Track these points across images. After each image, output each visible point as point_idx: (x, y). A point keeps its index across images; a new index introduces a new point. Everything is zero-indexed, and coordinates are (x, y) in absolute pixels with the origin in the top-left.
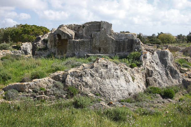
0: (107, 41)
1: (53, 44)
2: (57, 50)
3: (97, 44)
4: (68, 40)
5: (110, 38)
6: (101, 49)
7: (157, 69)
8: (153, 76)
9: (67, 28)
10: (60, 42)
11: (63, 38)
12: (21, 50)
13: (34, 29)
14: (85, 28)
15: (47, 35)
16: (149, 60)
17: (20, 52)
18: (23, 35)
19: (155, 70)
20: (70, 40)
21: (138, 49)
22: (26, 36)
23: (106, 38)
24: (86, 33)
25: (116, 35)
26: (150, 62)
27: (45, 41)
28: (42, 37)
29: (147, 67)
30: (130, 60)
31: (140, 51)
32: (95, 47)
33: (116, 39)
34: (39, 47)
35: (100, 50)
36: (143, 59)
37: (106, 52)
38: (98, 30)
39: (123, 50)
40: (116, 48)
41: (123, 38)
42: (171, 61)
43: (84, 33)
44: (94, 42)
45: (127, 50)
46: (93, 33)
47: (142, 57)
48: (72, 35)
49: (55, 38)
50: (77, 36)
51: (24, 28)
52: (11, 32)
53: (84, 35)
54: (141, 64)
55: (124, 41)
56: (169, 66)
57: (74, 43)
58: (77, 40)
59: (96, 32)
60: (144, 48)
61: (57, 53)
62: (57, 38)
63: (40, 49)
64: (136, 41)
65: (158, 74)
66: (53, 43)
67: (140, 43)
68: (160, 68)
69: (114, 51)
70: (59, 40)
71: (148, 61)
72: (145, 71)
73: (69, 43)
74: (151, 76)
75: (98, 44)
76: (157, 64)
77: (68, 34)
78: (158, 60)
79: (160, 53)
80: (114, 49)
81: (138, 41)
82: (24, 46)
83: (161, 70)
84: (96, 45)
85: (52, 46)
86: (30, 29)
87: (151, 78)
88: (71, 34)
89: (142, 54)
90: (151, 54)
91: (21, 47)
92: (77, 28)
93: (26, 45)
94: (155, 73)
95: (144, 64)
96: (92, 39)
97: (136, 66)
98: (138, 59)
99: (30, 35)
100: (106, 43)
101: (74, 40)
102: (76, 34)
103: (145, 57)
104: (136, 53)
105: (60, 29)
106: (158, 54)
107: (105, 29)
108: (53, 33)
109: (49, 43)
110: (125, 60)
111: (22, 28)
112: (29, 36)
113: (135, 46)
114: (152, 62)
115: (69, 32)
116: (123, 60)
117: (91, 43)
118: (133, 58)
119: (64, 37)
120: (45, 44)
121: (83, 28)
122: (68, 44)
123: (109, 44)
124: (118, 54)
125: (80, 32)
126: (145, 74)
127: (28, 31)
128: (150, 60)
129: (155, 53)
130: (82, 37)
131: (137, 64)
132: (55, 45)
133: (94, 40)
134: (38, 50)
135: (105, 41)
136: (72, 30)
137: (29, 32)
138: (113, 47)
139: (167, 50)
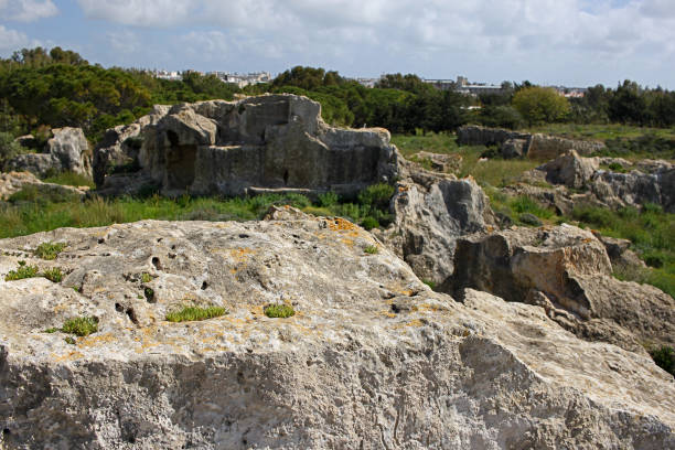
0: (305, 151)
1: (156, 158)
2: (166, 175)
3: (279, 160)
4: (199, 148)
5: (316, 143)
6: (290, 172)
7: (437, 232)
8: (424, 253)
9: (196, 112)
10: (174, 153)
11: (183, 141)
12: (48, 152)
13: (89, 82)
14: (245, 112)
15: (138, 126)
16: (416, 207)
17: (45, 161)
18: (54, 100)
19: (432, 235)
20: (204, 147)
21: (390, 175)
22: (62, 105)
23: (305, 144)
24: (248, 128)
25: (333, 134)
26: (419, 214)
27: (132, 145)
28: (122, 130)
29: (409, 227)
30: (365, 209)
31: (393, 181)
32: (273, 169)
33: (329, 146)
34: (113, 163)
35: (286, 176)
36: (396, 207)
37: (302, 181)
38: (281, 118)
39: (351, 177)
40: (329, 170)
41: (351, 143)
42: (480, 208)
43: (242, 127)
44: (270, 155)
45: (360, 178)
46: (269, 129)
47: (396, 201)
48: (208, 134)
49: (161, 142)
50: (222, 136)
51: (56, 76)
52: (9, 81)
53: (243, 132)
54: (393, 220)
55: (353, 152)
56: (472, 223)
57: (215, 156)
58: (222, 148)
59: (275, 127)
60: (408, 174)
61: (166, 181)
62: (167, 143)
63: (119, 170)
64: (386, 151)
65: (440, 245)
66: (156, 155)
67: (395, 159)
68: (448, 230)
69: (324, 180)
70: (171, 147)
71: (413, 211)
72: (403, 239)
73: (201, 156)
74: (418, 252)
75: (282, 160)
76: (438, 219)
77: (199, 130)
78: (442, 209)
79: (449, 189)
80: (325, 174)
81: (391, 153)
82: (59, 140)
83: (450, 234)
84: (276, 161)
85: (151, 161)
86: (76, 81)
87: (418, 256)
88: (205, 132)
89: (396, 192)
90: (424, 190)
91: (51, 141)
92: (224, 113)
93: (66, 138)
94: (430, 243)
95: (399, 220)
96: (266, 143)
97: (377, 224)
98: (386, 205)
99: (77, 101)
100: (302, 157)
101: (213, 147)
102: (219, 130)
103: (404, 202)
104: (381, 187)
105: (176, 116)
106: (443, 191)
107: (299, 119)
108: (157, 126)
109: (143, 151)
110: (349, 207)
111: (50, 76)
112: (75, 103)
113: (383, 165)
114: (425, 213)
115: (201, 124)
116: (345, 208)
117: (260, 156)
118: (373, 203)
119: (188, 138)
120: (134, 153)
121: (240, 113)
122: (199, 161)
123: (311, 160)
124: (336, 189)
125: (232, 124)
126: (404, 245)
127: (71, 88)
128: (418, 209)
129: (435, 187)
130: (236, 139)
131: (380, 219)
132: (161, 161)
133: (270, 148)
134: (113, 173)
135: (301, 153)
136: (209, 117)
137: (75, 90)
138: (322, 168)
139: (469, 181)
